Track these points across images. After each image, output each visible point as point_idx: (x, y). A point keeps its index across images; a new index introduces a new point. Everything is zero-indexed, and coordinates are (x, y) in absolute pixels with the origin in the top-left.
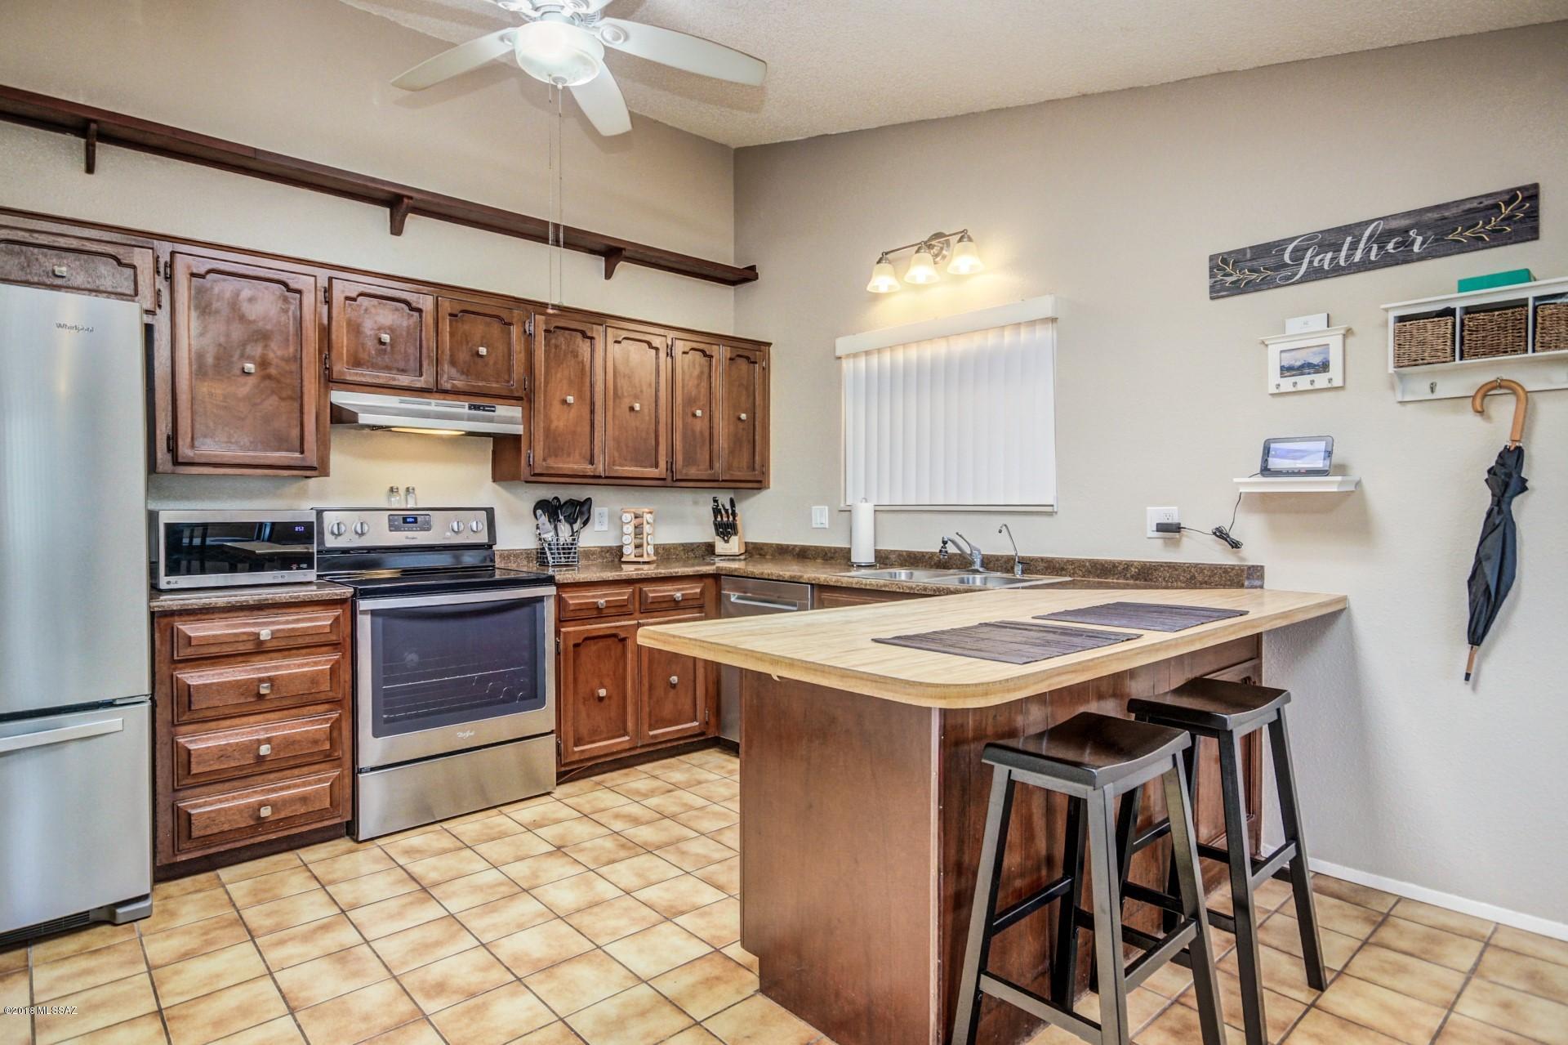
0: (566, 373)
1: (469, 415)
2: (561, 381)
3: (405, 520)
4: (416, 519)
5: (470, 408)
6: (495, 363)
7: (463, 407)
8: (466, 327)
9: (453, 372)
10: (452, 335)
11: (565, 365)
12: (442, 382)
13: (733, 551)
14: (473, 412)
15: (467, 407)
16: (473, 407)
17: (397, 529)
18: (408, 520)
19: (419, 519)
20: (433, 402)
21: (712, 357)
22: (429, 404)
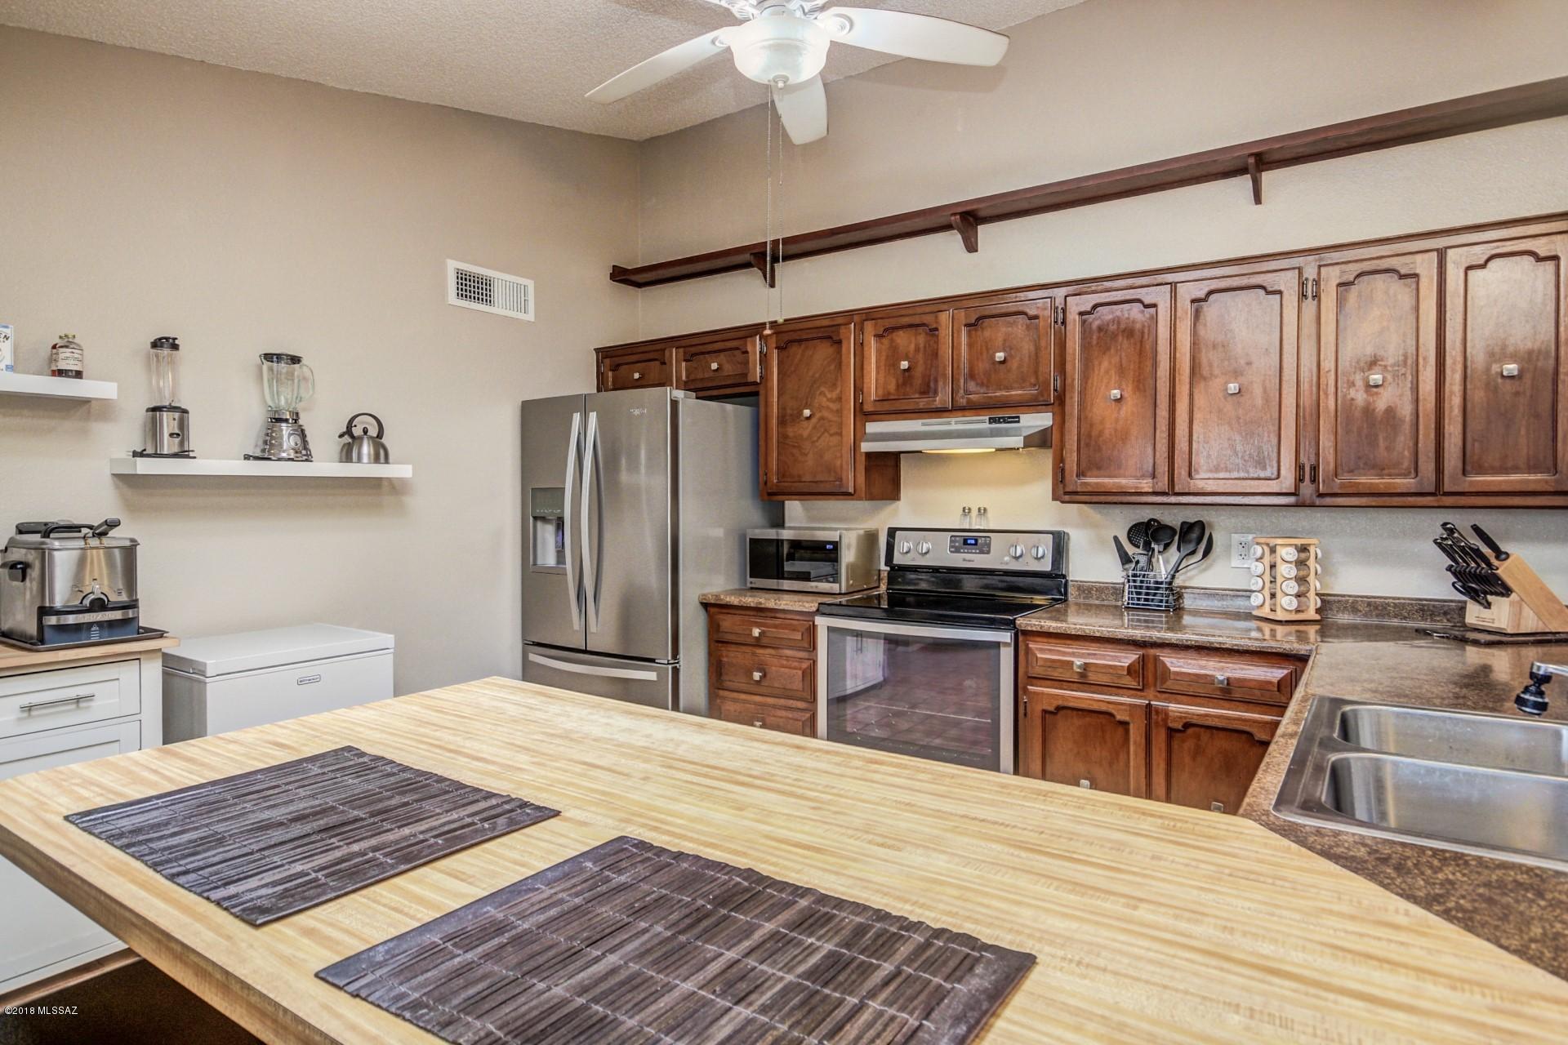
0: (1115, 360)
1: (991, 430)
2: (1107, 372)
3: (965, 542)
4: (976, 541)
5: (990, 423)
6: (1020, 367)
7: (983, 422)
8: (987, 333)
9: (972, 386)
10: (970, 345)
11: (1112, 351)
12: (958, 398)
13: (1496, 625)
14: (994, 426)
15: (987, 421)
16: (992, 420)
17: (957, 550)
18: (969, 542)
19: (980, 541)
20: (953, 420)
21: (1416, 276)
22: (949, 423)
